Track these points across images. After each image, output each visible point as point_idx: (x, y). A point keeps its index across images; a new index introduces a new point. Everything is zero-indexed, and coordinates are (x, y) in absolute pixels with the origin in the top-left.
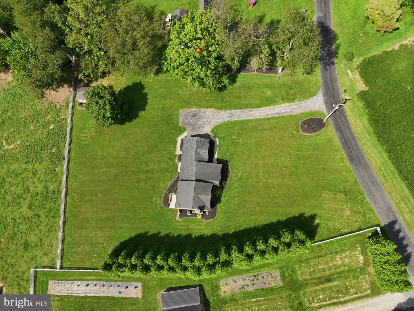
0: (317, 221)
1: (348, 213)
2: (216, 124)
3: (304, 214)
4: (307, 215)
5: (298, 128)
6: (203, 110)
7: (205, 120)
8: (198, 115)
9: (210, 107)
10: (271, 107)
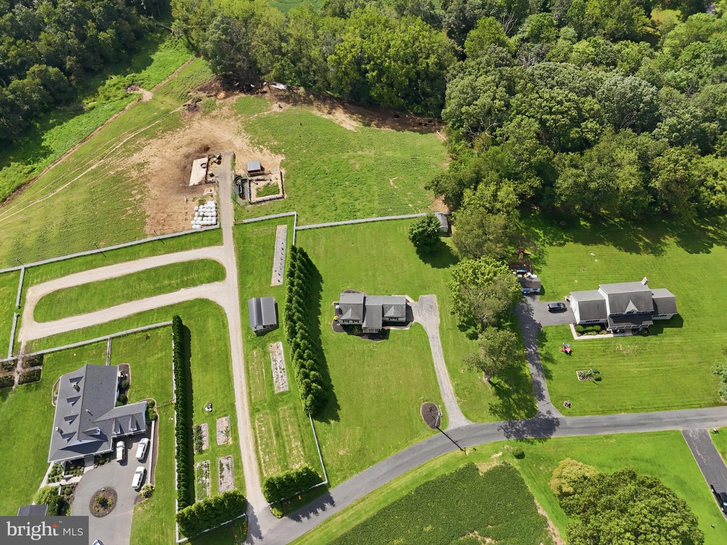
0: (332, 422)
1: (341, 453)
2: (424, 326)
3: (340, 410)
4: (338, 412)
5: (427, 401)
6: (438, 313)
7: (427, 316)
8: (432, 310)
9: (441, 320)
10: (447, 375)
